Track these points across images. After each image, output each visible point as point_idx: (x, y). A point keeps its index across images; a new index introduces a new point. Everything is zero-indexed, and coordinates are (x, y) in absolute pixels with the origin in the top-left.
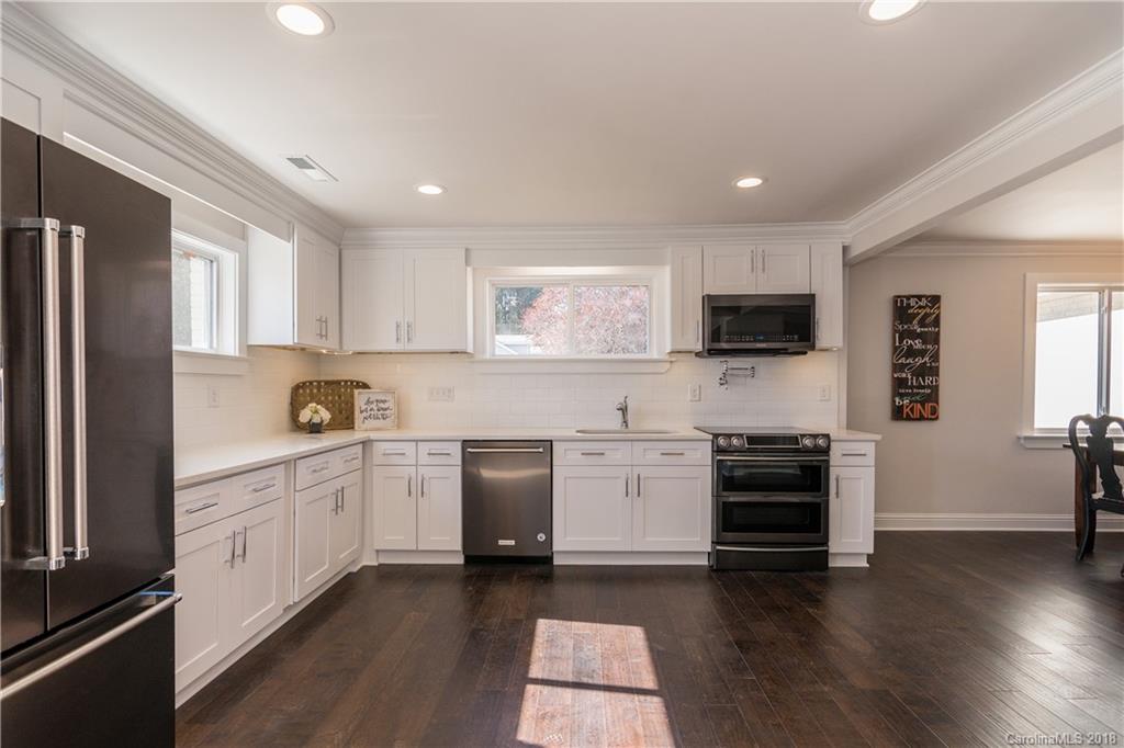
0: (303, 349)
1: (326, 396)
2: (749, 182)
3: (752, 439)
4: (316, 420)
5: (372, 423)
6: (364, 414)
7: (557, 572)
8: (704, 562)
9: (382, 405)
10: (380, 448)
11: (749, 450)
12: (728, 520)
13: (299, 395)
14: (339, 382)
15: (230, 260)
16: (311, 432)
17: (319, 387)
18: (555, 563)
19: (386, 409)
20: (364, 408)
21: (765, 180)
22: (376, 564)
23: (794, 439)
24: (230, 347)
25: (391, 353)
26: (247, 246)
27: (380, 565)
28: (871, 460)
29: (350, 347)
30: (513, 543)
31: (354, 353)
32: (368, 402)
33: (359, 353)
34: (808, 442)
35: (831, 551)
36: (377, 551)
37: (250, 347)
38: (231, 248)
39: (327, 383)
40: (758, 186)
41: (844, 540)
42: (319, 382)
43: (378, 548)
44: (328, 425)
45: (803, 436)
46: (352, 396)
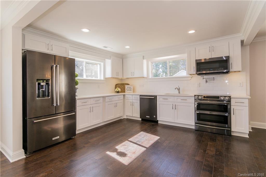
0: (117, 78)
1: (121, 86)
2: (192, 32)
3: (204, 97)
4: (118, 91)
5: (128, 91)
6: (127, 90)
7: (159, 125)
8: (194, 128)
9: (130, 88)
10: (126, 96)
11: (204, 100)
12: (199, 118)
13: (116, 86)
14: (124, 84)
15: (102, 64)
16: (117, 93)
17: (120, 85)
18: (158, 123)
19: (131, 89)
20: (127, 88)
21: (196, 31)
22: (126, 118)
23: (218, 97)
24: (102, 78)
25: (131, 78)
26: (105, 61)
27: (127, 118)
28: (247, 105)
29: (125, 77)
30: (149, 117)
31: (126, 78)
32: (128, 87)
33: (127, 78)
34: (222, 98)
35: (232, 130)
36: (127, 116)
37: (106, 78)
38: (102, 62)
39: (121, 84)
40: (194, 32)
41: (237, 128)
42: (120, 84)
43: (127, 115)
44: (120, 92)
45: (221, 96)
46: (125, 86)
